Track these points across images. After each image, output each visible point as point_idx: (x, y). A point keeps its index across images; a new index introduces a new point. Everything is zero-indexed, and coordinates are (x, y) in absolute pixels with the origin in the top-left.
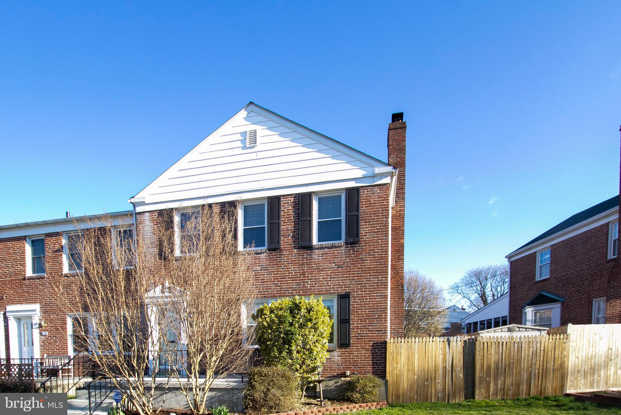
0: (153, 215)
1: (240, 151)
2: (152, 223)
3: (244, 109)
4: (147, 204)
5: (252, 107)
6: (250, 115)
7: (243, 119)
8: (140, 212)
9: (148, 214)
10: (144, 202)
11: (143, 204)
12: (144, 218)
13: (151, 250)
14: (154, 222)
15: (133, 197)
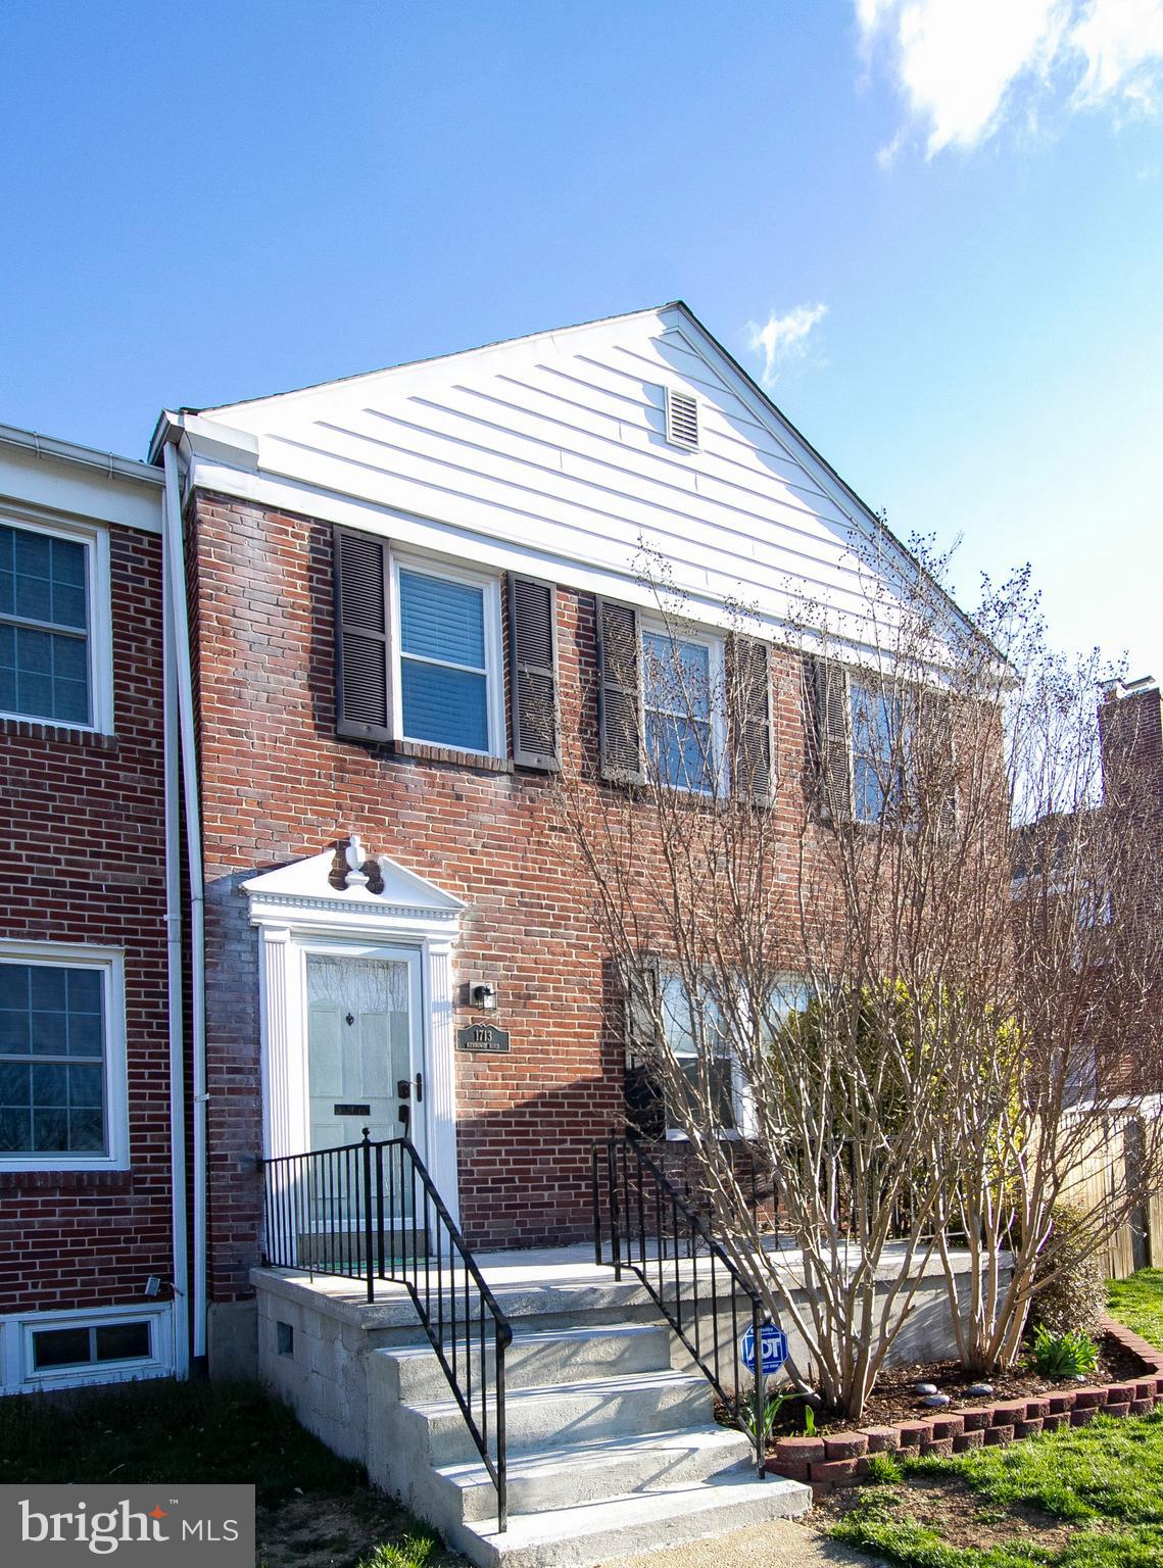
0: (286, 532)
1: (641, 440)
2: (278, 562)
3: (655, 311)
4: (259, 471)
5: (676, 317)
6: (668, 339)
7: (649, 342)
8: (216, 493)
9: (257, 514)
10: (256, 457)
11: (244, 461)
12: (238, 528)
13: (275, 682)
14: (292, 565)
15: (194, 412)
